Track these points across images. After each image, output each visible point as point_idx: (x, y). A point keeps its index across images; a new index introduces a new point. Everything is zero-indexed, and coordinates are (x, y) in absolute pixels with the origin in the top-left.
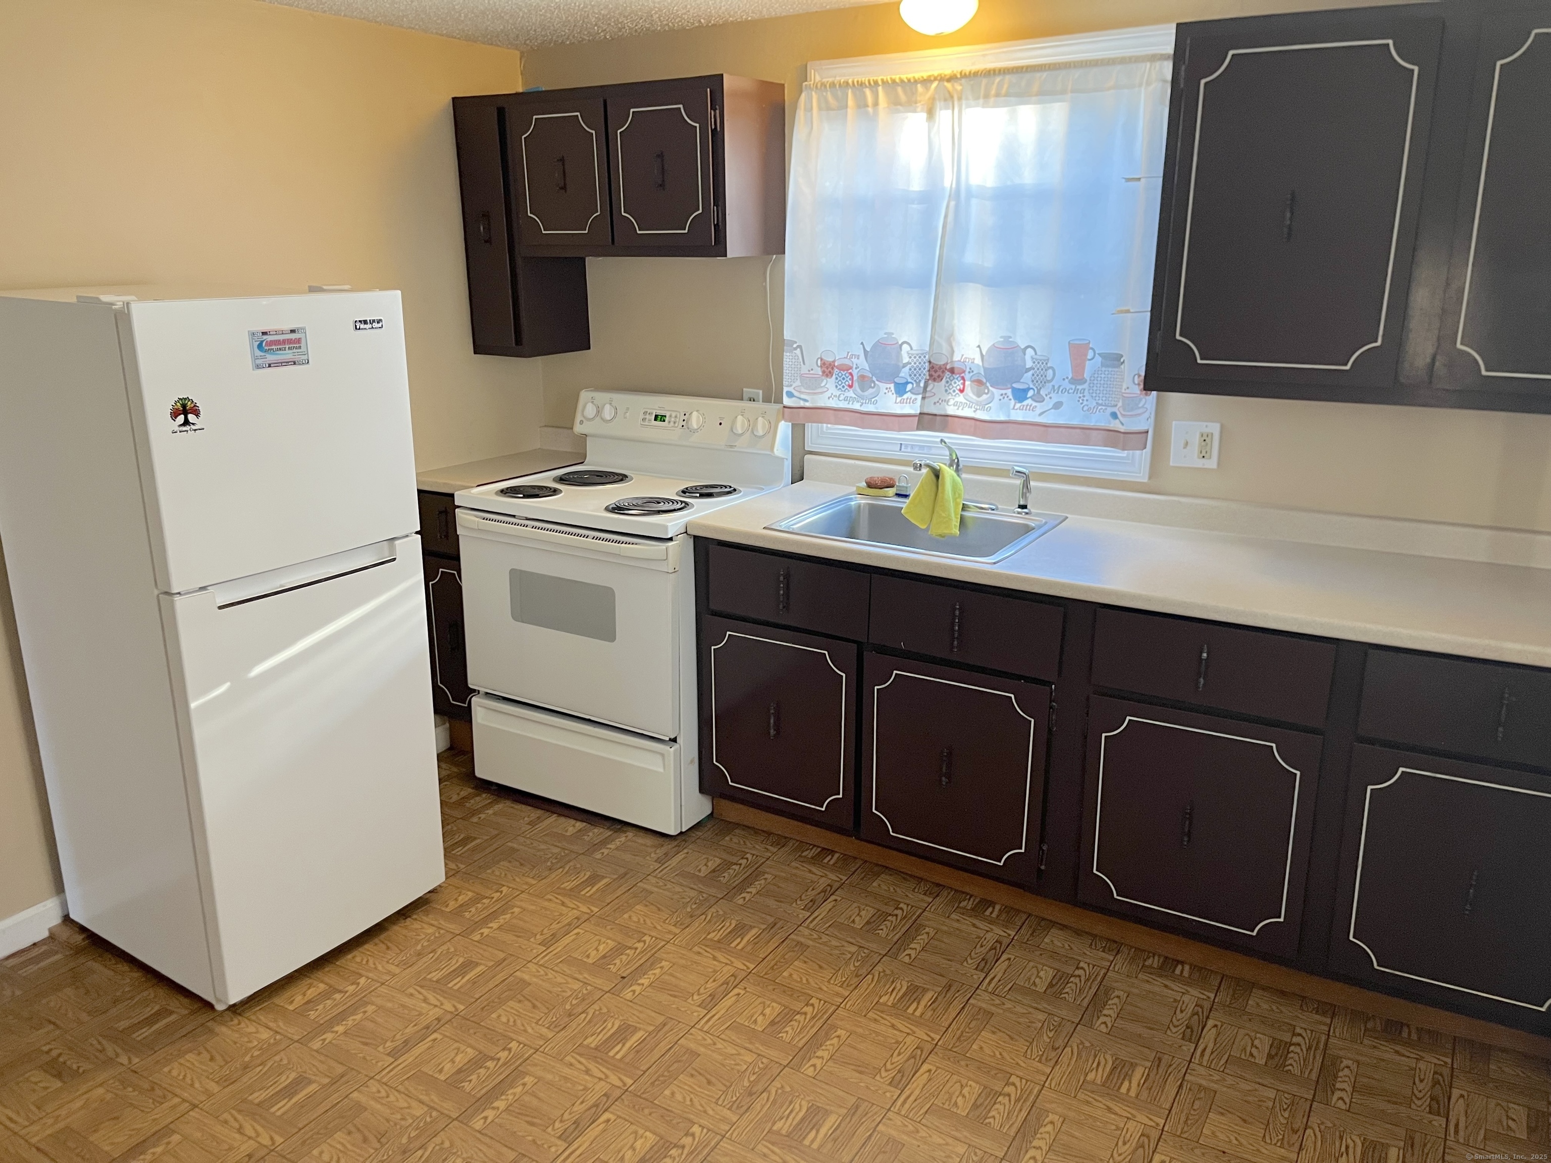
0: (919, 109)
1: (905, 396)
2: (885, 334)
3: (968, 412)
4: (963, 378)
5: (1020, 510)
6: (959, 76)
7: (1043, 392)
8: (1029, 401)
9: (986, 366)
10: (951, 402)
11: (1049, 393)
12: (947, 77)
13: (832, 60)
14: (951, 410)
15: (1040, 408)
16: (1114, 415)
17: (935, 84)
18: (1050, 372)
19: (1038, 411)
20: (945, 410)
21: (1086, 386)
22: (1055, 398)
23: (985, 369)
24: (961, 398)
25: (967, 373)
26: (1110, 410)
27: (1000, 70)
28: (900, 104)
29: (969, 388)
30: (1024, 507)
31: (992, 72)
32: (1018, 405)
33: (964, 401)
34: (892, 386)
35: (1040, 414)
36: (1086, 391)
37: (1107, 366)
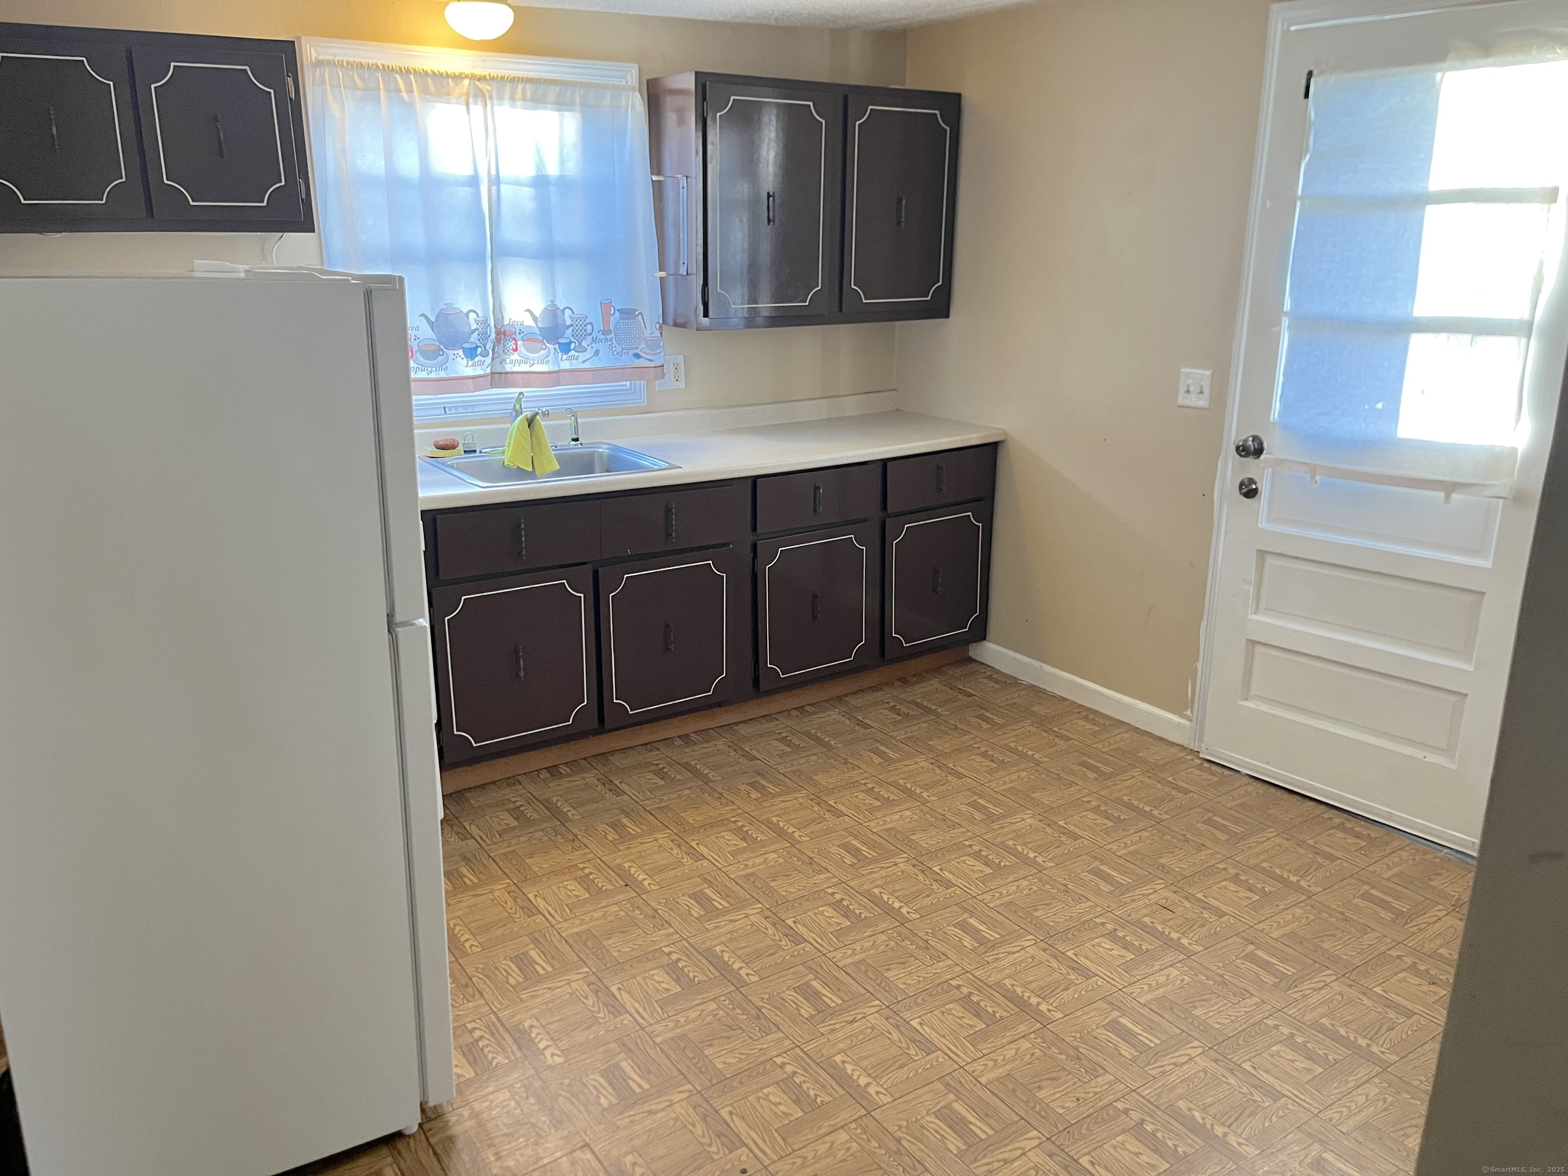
0: (452, 102)
1: (476, 360)
2: (445, 304)
3: (525, 368)
4: (514, 339)
5: (574, 442)
6: (488, 78)
7: (584, 344)
8: (572, 353)
9: (540, 325)
10: (508, 361)
11: (591, 344)
12: (478, 77)
13: (330, 39)
14: (509, 368)
15: (582, 356)
16: (637, 356)
17: (466, 82)
18: (589, 327)
19: (581, 359)
20: (505, 368)
21: (612, 335)
22: (596, 346)
23: (540, 329)
24: (515, 356)
25: (517, 334)
26: (632, 352)
27: (523, 79)
28: (431, 94)
29: (522, 347)
30: (577, 440)
31: (516, 79)
32: (565, 357)
33: (520, 358)
34: (461, 352)
35: (583, 362)
36: (614, 340)
37: (624, 319)
